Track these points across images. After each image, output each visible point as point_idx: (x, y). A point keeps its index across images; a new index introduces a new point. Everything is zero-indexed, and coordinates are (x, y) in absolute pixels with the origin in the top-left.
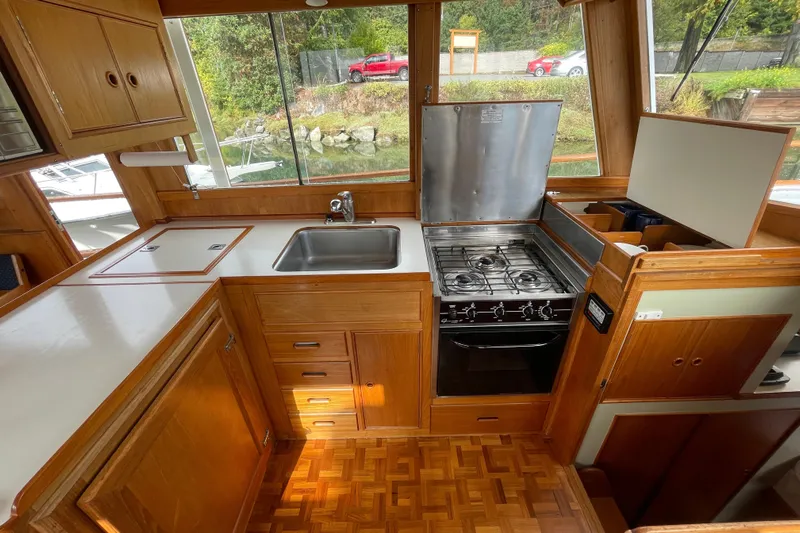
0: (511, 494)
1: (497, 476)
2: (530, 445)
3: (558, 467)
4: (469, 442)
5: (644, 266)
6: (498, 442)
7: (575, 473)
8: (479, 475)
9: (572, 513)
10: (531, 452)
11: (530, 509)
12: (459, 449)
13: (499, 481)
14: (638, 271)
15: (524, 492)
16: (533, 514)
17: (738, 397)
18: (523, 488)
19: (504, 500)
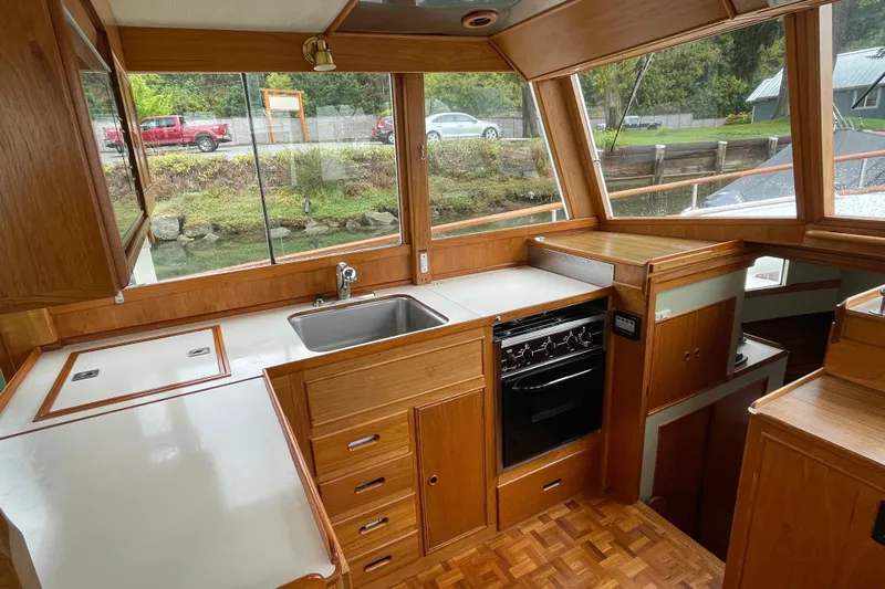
0: (605, 548)
1: (584, 539)
2: (594, 502)
3: (629, 507)
4: (540, 523)
5: (654, 270)
6: (567, 510)
7: (644, 506)
8: (570, 547)
9: (662, 537)
10: (600, 505)
11: (629, 552)
12: (534, 533)
13: (588, 543)
14: (651, 275)
15: (616, 541)
16: (633, 555)
17: (726, 380)
18: (613, 538)
19: (603, 557)
